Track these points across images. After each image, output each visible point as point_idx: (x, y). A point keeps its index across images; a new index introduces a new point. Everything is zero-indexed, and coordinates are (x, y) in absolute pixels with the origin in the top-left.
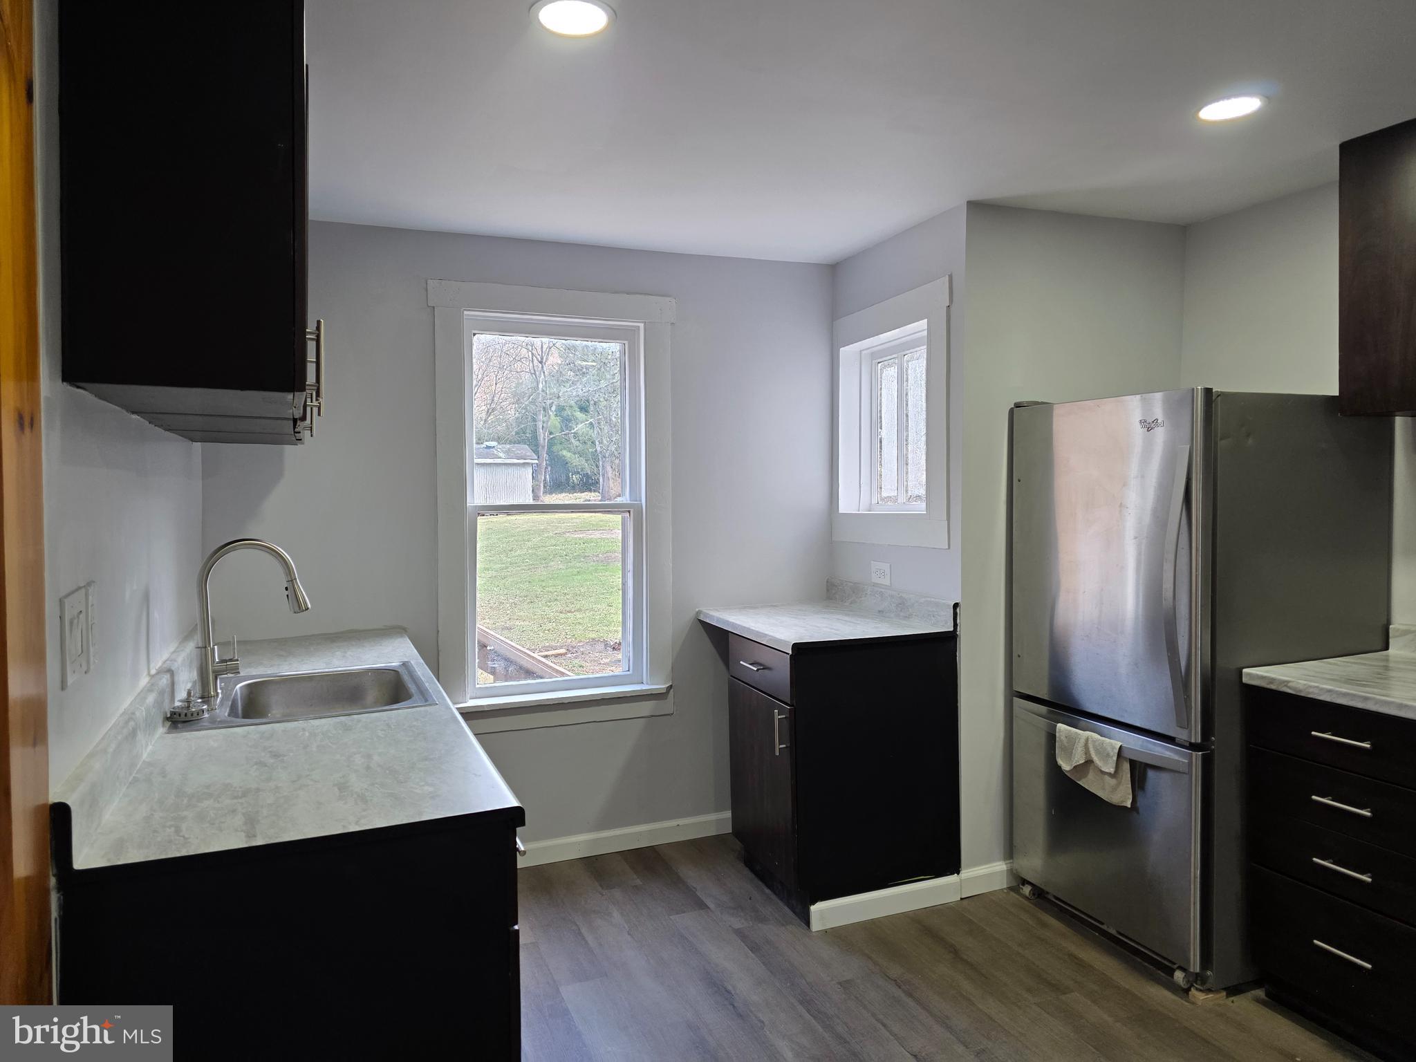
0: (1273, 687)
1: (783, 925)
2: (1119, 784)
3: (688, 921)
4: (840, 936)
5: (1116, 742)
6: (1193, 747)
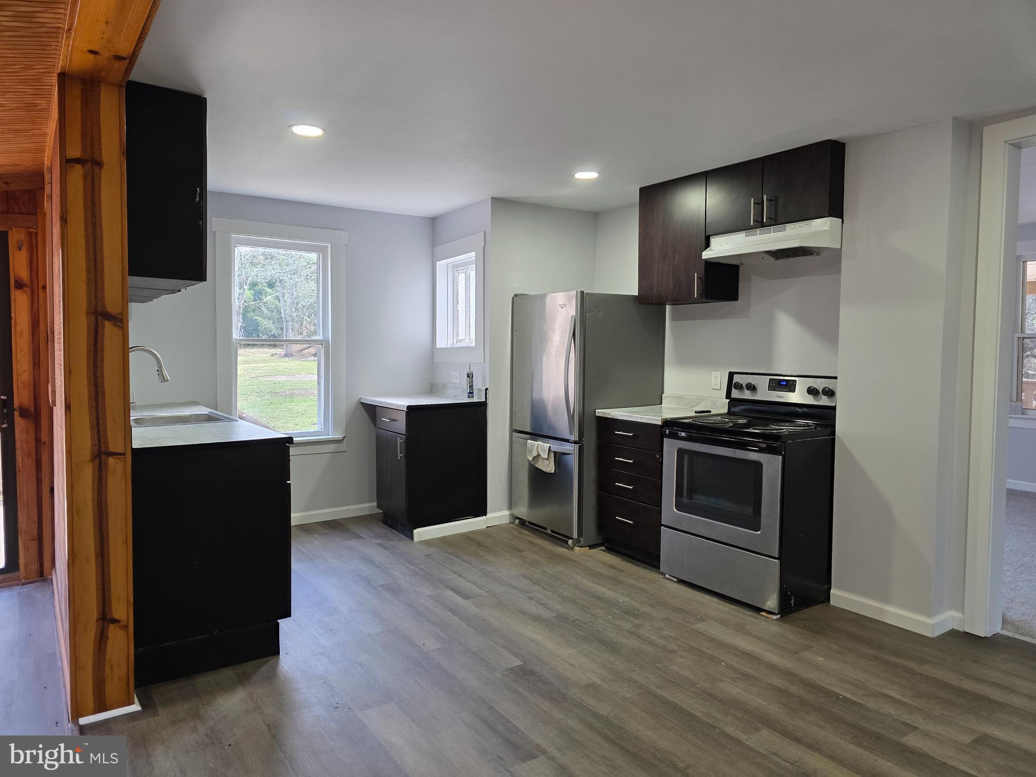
1: (400, 541)
2: (549, 463)
3: (354, 543)
4: (428, 543)
5: (547, 444)
6: (575, 442)
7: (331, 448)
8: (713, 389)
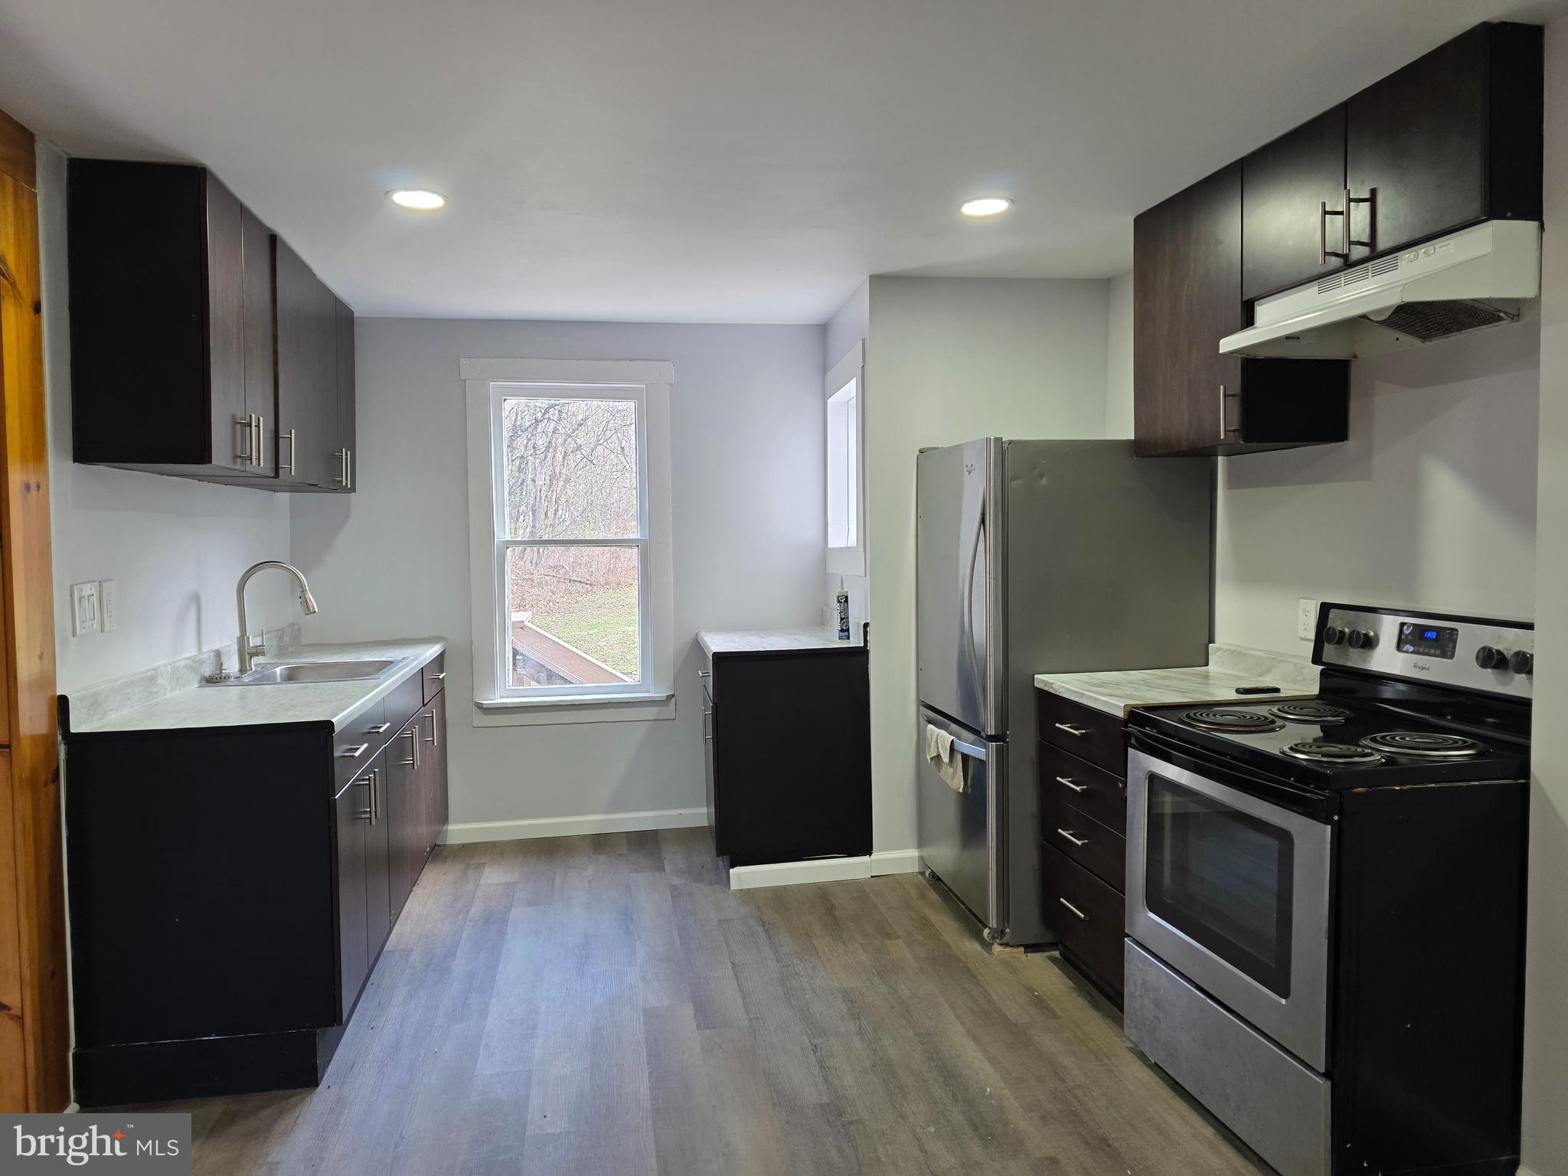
0: (1046, 689)
2: (955, 775)
3: (642, 877)
5: (950, 736)
6: (989, 739)
7: (650, 713)
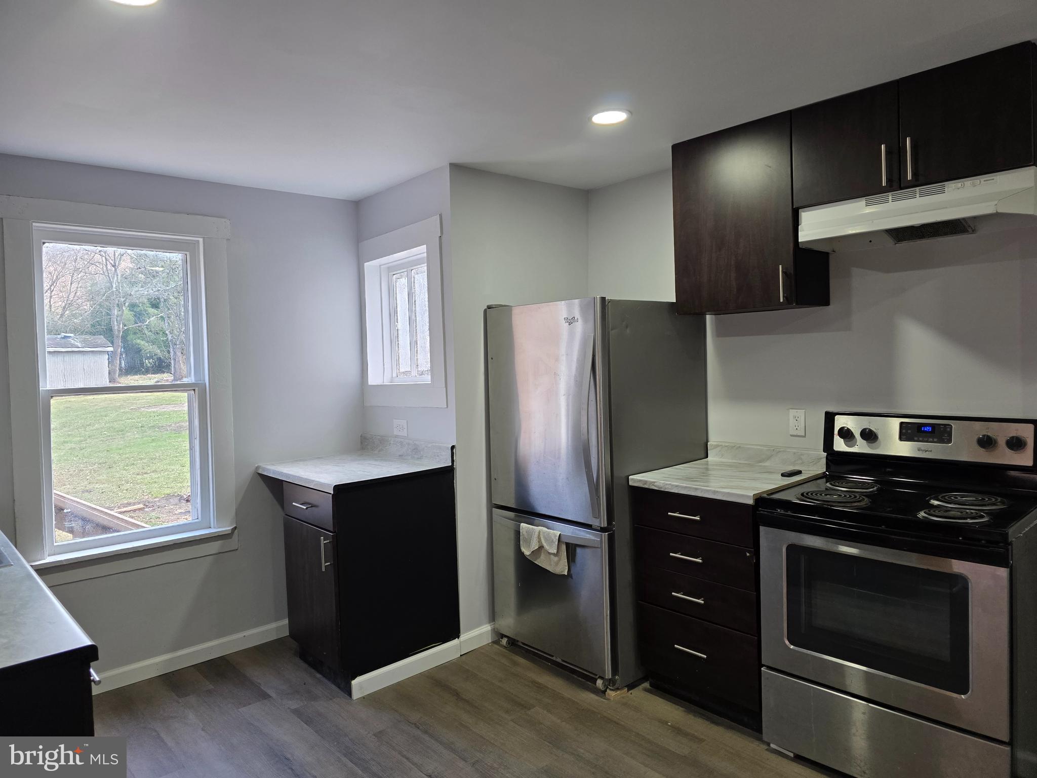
1: (331, 699)
2: (560, 560)
4: (374, 700)
5: (557, 532)
6: (603, 530)
7: (214, 547)
8: (791, 436)
